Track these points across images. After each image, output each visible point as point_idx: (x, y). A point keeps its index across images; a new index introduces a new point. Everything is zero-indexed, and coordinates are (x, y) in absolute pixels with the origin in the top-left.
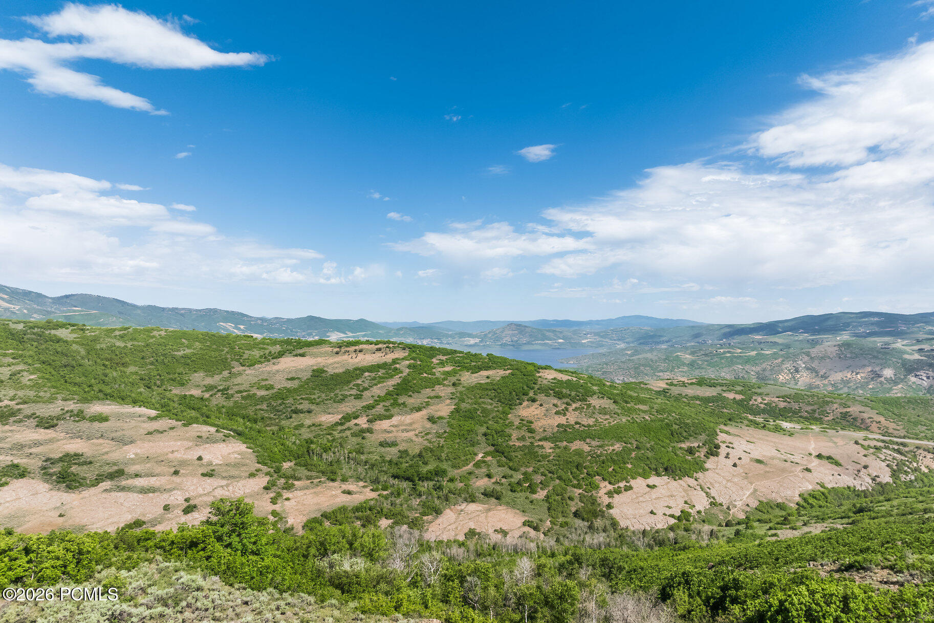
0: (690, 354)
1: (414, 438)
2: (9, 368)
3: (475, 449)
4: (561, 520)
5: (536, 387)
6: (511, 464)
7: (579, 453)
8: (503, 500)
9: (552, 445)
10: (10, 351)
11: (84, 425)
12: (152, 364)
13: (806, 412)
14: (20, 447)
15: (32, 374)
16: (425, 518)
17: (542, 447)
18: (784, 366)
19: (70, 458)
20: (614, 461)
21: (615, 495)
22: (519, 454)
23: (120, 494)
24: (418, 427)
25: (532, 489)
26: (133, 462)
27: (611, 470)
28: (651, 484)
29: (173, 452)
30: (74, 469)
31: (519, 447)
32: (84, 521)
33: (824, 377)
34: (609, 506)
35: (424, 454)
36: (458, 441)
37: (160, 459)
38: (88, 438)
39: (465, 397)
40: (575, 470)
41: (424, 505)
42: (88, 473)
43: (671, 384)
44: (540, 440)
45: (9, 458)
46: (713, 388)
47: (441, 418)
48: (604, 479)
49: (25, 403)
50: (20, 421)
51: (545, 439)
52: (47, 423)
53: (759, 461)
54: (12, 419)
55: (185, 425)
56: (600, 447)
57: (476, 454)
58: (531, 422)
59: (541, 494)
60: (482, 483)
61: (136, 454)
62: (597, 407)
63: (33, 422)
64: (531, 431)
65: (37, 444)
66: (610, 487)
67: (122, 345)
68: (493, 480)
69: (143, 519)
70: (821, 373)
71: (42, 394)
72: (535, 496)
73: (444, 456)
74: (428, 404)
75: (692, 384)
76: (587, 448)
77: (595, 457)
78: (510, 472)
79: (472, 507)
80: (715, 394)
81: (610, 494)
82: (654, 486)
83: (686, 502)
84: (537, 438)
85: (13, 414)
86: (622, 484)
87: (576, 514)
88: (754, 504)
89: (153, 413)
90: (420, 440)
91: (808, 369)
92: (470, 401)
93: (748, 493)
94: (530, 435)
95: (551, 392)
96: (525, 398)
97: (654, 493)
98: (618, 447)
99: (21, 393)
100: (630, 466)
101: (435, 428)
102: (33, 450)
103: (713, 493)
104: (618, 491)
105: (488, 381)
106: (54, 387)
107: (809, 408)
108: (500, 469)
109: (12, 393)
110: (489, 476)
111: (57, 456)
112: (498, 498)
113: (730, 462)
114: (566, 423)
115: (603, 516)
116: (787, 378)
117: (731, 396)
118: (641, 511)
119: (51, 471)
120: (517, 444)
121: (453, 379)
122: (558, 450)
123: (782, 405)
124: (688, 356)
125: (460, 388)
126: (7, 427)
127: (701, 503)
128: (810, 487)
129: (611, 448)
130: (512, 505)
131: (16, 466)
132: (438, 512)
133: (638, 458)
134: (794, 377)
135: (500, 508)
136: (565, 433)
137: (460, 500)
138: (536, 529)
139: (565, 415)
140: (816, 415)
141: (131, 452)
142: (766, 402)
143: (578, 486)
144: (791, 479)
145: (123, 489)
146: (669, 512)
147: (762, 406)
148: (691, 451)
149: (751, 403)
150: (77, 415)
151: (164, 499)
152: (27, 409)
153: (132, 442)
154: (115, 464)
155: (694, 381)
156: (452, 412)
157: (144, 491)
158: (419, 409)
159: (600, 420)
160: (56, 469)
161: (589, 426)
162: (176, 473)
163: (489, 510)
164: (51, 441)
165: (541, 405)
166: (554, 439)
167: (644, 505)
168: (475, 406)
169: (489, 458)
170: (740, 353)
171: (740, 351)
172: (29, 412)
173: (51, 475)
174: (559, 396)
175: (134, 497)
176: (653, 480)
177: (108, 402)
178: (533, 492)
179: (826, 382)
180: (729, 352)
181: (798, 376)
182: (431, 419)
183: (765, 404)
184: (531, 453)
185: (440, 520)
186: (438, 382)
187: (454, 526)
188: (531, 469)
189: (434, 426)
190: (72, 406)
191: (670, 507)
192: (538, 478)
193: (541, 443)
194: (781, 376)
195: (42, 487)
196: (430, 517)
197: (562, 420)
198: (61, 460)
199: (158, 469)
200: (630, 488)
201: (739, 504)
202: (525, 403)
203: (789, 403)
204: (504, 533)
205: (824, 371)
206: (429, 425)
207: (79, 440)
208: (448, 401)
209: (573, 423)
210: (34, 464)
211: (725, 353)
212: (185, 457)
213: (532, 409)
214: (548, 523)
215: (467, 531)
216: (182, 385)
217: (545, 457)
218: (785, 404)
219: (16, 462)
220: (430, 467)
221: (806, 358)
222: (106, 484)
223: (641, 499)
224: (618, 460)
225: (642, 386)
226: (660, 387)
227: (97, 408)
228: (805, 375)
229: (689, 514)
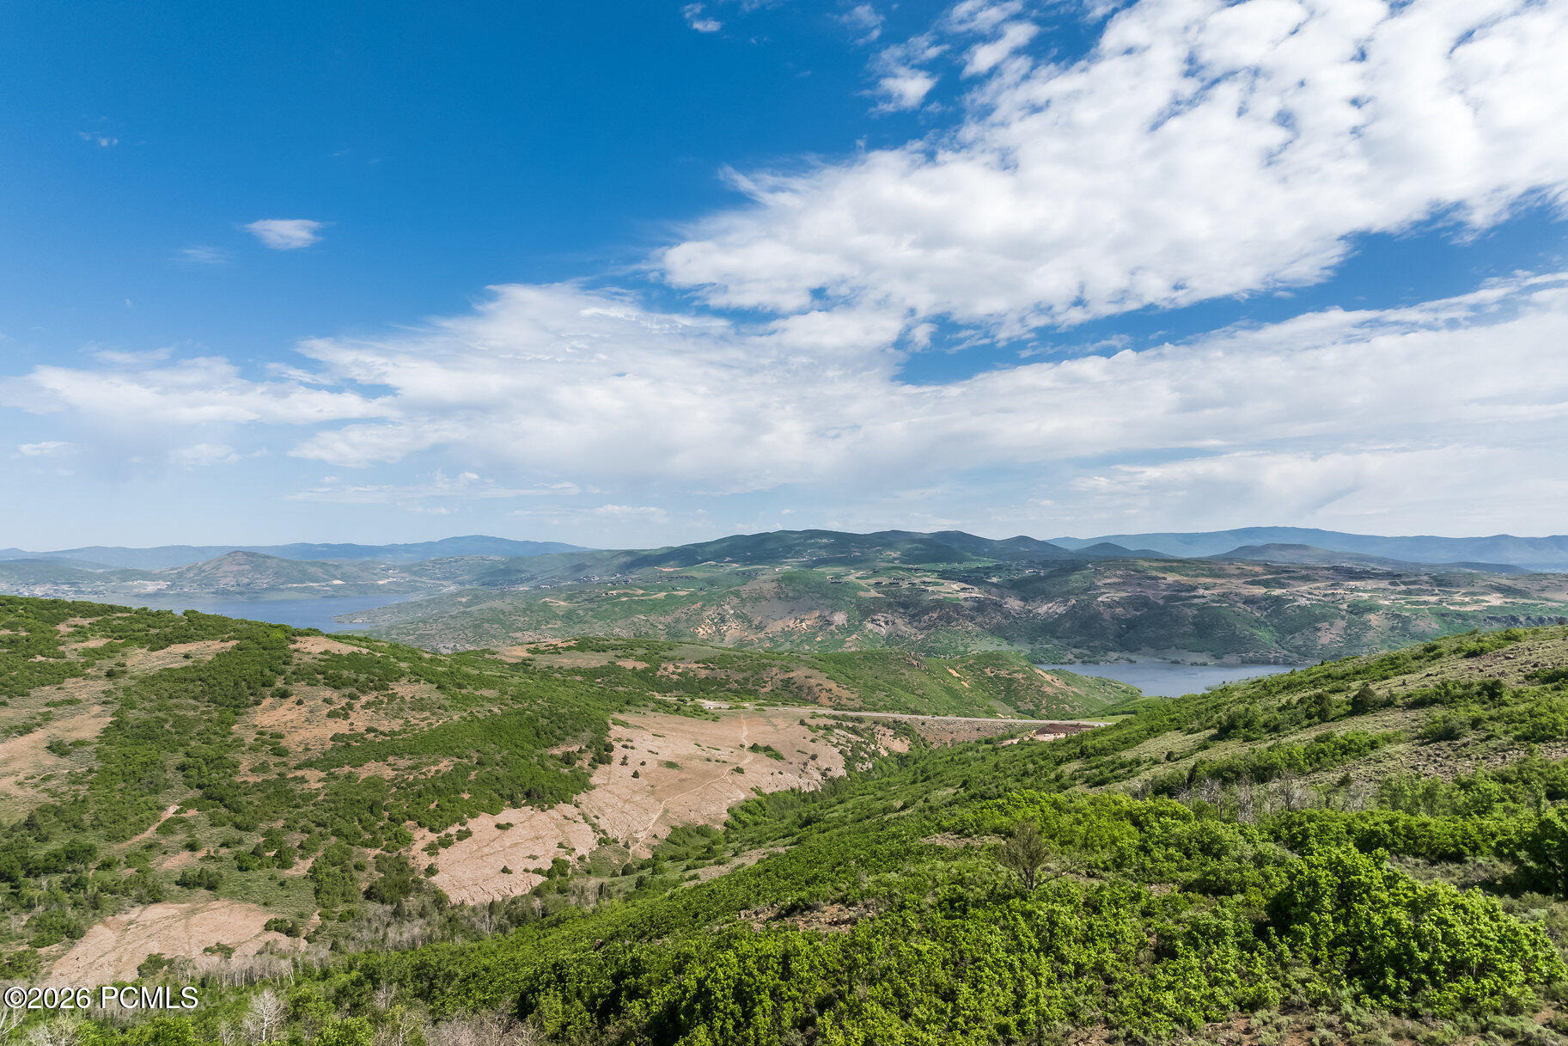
0: (565, 600)
1: (15, 791)
3: (161, 800)
4: (341, 908)
5: (289, 669)
6: (239, 819)
7: (374, 783)
8: (224, 889)
9: (323, 775)
13: (736, 682)
16: (43, 951)
17: (303, 780)
18: (705, 614)
20: (439, 792)
21: (441, 850)
22: (256, 799)
24: (25, 767)
25: (283, 861)
27: (433, 806)
28: (503, 822)
31: (256, 785)
33: (760, 628)
34: (431, 871)
35: (39, 820)
36: (122, 785)
39: (136, 698)
40: (367, 815)
41: (40, 925)
43: (536, 651)
44: (298, 767)
46: (602, 653)
47: (79, 743)
48: (421, 825)
51: (309, 764)
53: (671, 765)
56: (413, 768)
57: (162, 808)
58: (281, 736)
59: (302, 867)
60: (177, 862)
62: (408, 698)
64: (280, 752)
66: (432, 837)
68: (201, 854)
70: (756, 622)
72: (288, 873)
73: (87, 819)
74: (47, 718)
75: (569, 648)
76: (388, 773)
77: (402, 786)
78: (236, 834)
79: (156, 912)
80: (605, 663)
81: (432, 849)
82: (509, 825)
83: (561, 846)
84: (293, 764)
86: (453, 830)
87: (370, 895)
88: (664, 833)
90: (30, 792)
91: (737, 616)
92: (147, 705)
93: (655, 817)
94: (277, 760)
95: (319, 677)
96: (268, 691)
97: (509, 838)
98: (445, 765)
100: (466, 796)
101: (66, 765)
103: (603, 823)
104: (446, 843)
105: (189, 663)
107: (739, 676)
108: (215, 830)
110: (192, 847)
112: (211, 887)
113: (628, 771)
114: (348, 733)
115: (419, 890)
116: (709, 631)
117: (629, 664)
118: (487, 871)
120: (252, 779)
121: (108, 664)
122: (334, 783)
123: (703, 674)
124: (562, 603)
125: (123, 682)
127: (584, 843)
128: (743, 796)
129: (433, 769)
130: (243, 895)
132: (74, 934)
133: (482, 782)
134: (719, 631)
135: (216, 904)
136: (347, 749)
137: (127, 901)
138: (291, 932)
139: (346, 717)
140: (750, 686)
142: (680, 671)
143: (374, 844)
144: (716, 786)
146: (533, 865)
147: (675, 677)
148: (568, 760)
149: (659, 673)
155: (572, 643)
156: (105, 731)
158: (26, 730)
159: (413, 721)
161: (393, 733)
163: (193, 912)
165: (300, 703)
166: (325, 762)
167: (491, 860)
168: (161, 714)
169: (192, 813)
170: (643, 595)
171: (642, 592)
174: (335, 683)
176: (507, 815)
178: (285, 865)
179: (761, 635)
180: (626, 595)
181: (725, 628)
182: (57, 748)
183: (679, 674)
184: (280, 793)
185: (81, 948)
186: (72, 671)
187: (112, 957)
188: (280, 824)
189: (65, 761)
191: (534, 858)
192: (295, 839)
193: (299, 773)
194: (700, 630)
196: (55, 948)
197: (341, 727)
200: (468, 834)
201: (642, 836)
202: (267, 702)
203: (713, 669)
204: (226, 951)
205: (759, 618)
206: (50, 760)
208: (97, 709)
209: (363, 730)
211: (619, 596)
213: (282, 711)
214: (316, 919)
215: (141, 959)
217: (307, 798)
218: (707, 671)
220: (55, 845)
221: (736, 601)
223: (486, 850)
224: (446, 788)
225: (487, 656)
226: (518, 657)
228: (734, 625)
229: (566, 864)
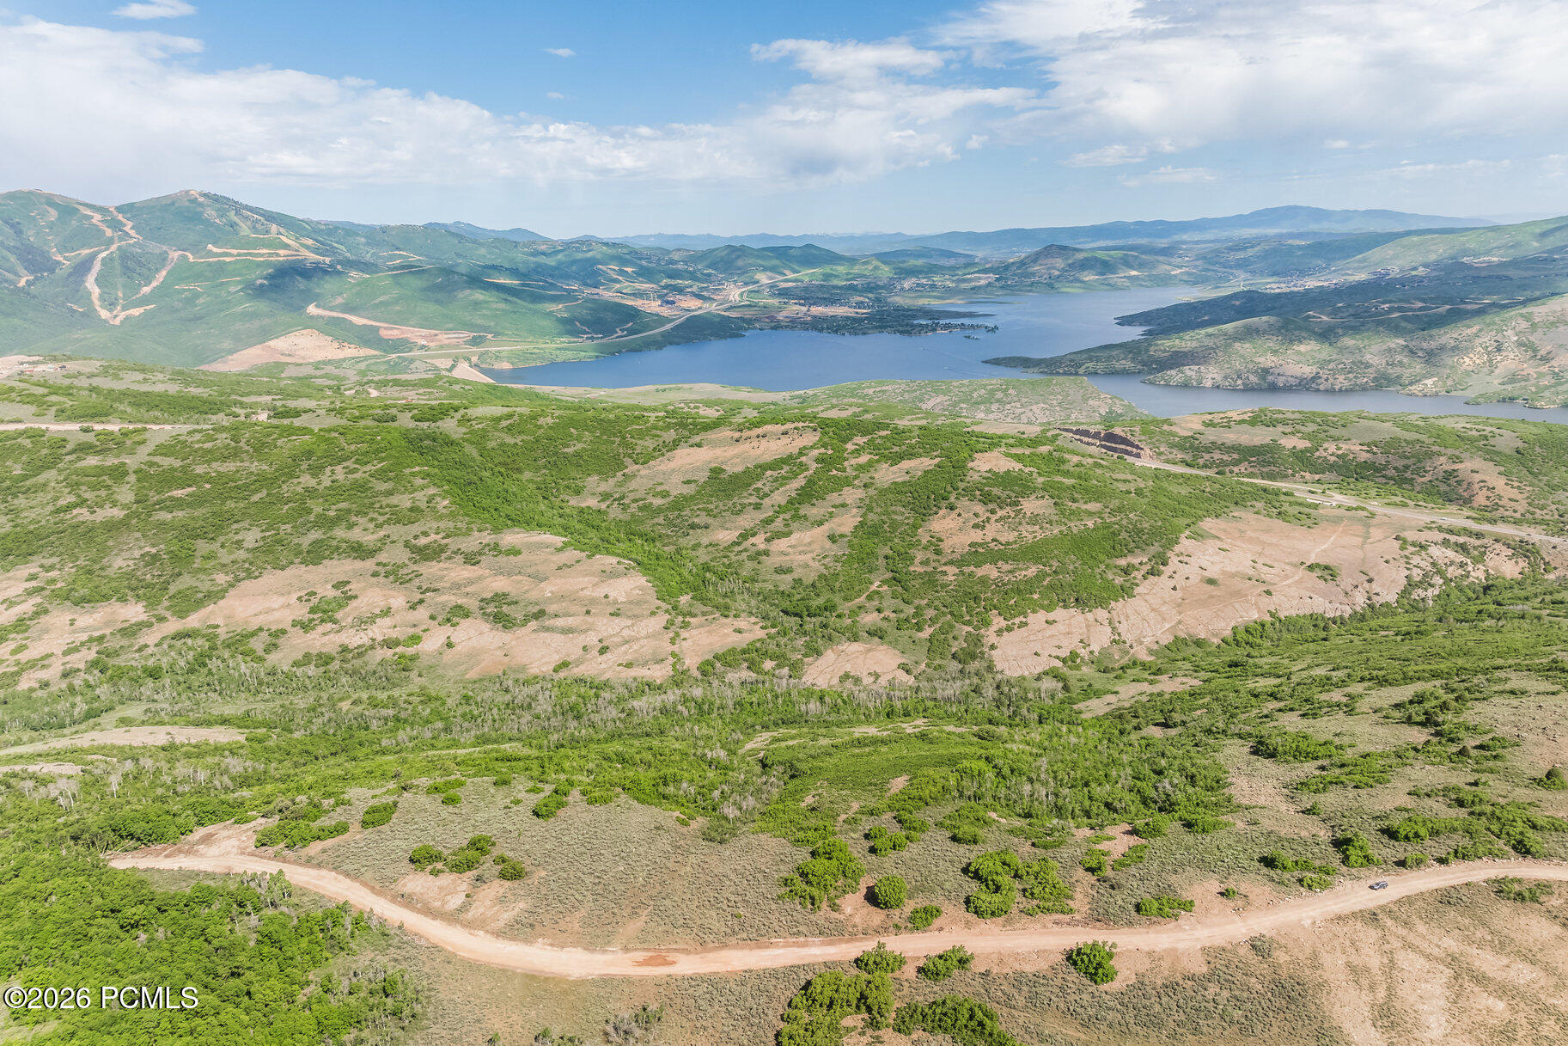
1: (811, 563)
2: (423, 493)
3: (872, 577)
4: (938, 662)
5: (961, 485)
6: (905, 597)
7: (983, 581)
8: (887, 639)
9: (957, 571)
10: (417, 469)
11: (502, 559)
12: (545, 467)
13: (1395, 468)
14: (456, 586)
15: (444, 498)
16: (806, 660)
17: (945, 573)
18: (1478, 341)
19: (500, 598)
20: (1019, 591)
21: (1005, 633)
22: (916, 583)
23: (546, 634)
24: (817, 548)
25: (919, 627)
26: (550, 600)
27: (1012, 602)
28: (1051, 619)
29: (582, 589)
30: (505, 609)
31: (920, 574)
32: (525, 661)
33: (1546, 359)
34: (993, 647)
35: (818, 584)
36: (856, 565)
37: (573, 597)
38: (509, 575)
39: (874, 505)
40: (972, 603)
41: (807, 646)
42: (517, 613)
43: (1210, 424)
44: (945, 564)
45: (452, 597)
47: (842, 536)
48: (1000, 614)
49: (448, 536)
50: (450, 558)
51: (951, 563)
52: (471, 559)
53: (1211, 582)
54: (444, 556)
55: (589, 557)
56: (1010, 572)
57: (871, 583)
58: (941, 541)
59: (927, 632)
60: (870, 619)
61: (552, 592)
62: (1028, 514)
63: (459, 559)
64: (938, 552)
65: (471, 582)
66: (1004, 624)
67: (512, 441)
68: (882, 615)
69: (569, 660)
70: (1543, 352)
71: (459, 525)
72: (921, 635)
73: (837, 585)
74: (831, 515)
75: (1243, 422)
76: (994, 574)
77: (999, 584)
78: (903, 606)
79: (856, 647)
80: (1267, 440)
81: (999, 632)
82: (1055, 621)
83: (1081, 641)
84: (943, 561)
85: (442, 549)
86: (1017, 621)
87: (954, 656)
88: (1166, 640)
89: (558, 540)
90: (817, 564)
91: (1520, 344)
92: (879, 510)
93: (1167, 626)
94: (936, 557)
95: (978, 493)
96: (944, 504)
97: (1052, 630)
98: (1032, 571)
99: (442, 525)
100: (1036, 596)
101: (835, 550)
102: (468, 589)
103: (1122, 628)
104: (1009, 629)
105: (907, 478)
106: (467, 515)
107: (1400, 463)
108: (893, 601)
109: (435, 525)
110: (879, 611)
111: (489, 595)
112: (881, 638)
114: (980, 541)
115: (982, 658)
116: (1478, 361)
117: (1289, 443)
118: (1026, 652)
119: (489, 611)
120: (920, 569)
121: (865, 478)
122: (961, 578)
123: (1364, 456)
125: (872, 492)
126: (441, 565)
127: (1100, 640)
128: (1255, 616)
129: (1024, 573)
130: (894, 644)
131: (460, 607)
132: (819, 653)
133: (1051, 587)
134: (1490, 361)
135: (881, 648)
136: (978, 554)
137: (844, 639)
138: (908, 672)
139: (983, 527)
140: (1408, 475)
141: (548, 589)
142: (1340, 452)
143: (968, 623)
144: (1237, 606)
145: (547, 629)
146: (1056, 652)
147: (1333, 459)
148: (1126, 571)
149: (1317, 454)
150: (495, 549)
151: (581, 640)
152: (453, 544)
153: (546, 579)
154: (536, 604)
155: (1246, 417)
156: (856, 527)
157: (567, 631)
158: (820, 523)
159: (1025, 534)
160: (491, 609)
161: (1008, 543)
162: (588, 612)
163: (870, 650)
164: (480, 578)
165: (959, 515)
166: (959, 563)
167: (1031, 645)
168: (884, 517)
169: (885, 588)
170: (1420, 309)
171: (1420, 304)
172: (453, 547)
173: (489, 615)
174: (986, 499)
175: (559, 638)
176: (1059, 613)
177: (517, 530)
178: (920, 629)
179: (1544, 369)
180: (1399, 309)
181: (1499, 358)
182: (832, 538)
183: (1338, 456)
184: (931, 581)
185: (821, 661)
186: (848, 482)
187: (831, 669)
188: (926, 601)
189: (834, 547)
190: (487, 538)
191: (1059, 647)
192: (931, 613)
193: (944, 568)
194: (1466, 359)
195: (485, 627)
196: (811, 659)
197: (976, 536)
198: (492, 600)
199: (574, 608)
200: (1026, 624)
201: (1147, 641)
202: (942, 512)
203: (1374, 454)
204: (877, 676)
205: (1549, 348)
206: (828, 544)
207: (501, 577)
208: (855, 511)
209: (989, 539)
210: (472, 604)
211: (1391, 310)
212: (594, 594)
213: (948, 520)
214: (923, 666)
215: (842, 673)
216: (578, 492)
217: (944, 586)
218: (1368, 455)
219: (459, 602)
220: (820, 601)
221: (1524, 325)
222: (533, 624)
223: (1032, 638)
224: (1022, 590)
226: (1191, 430)
227: (511, 538)
228: (1511, 355)
229: (1077, 655)
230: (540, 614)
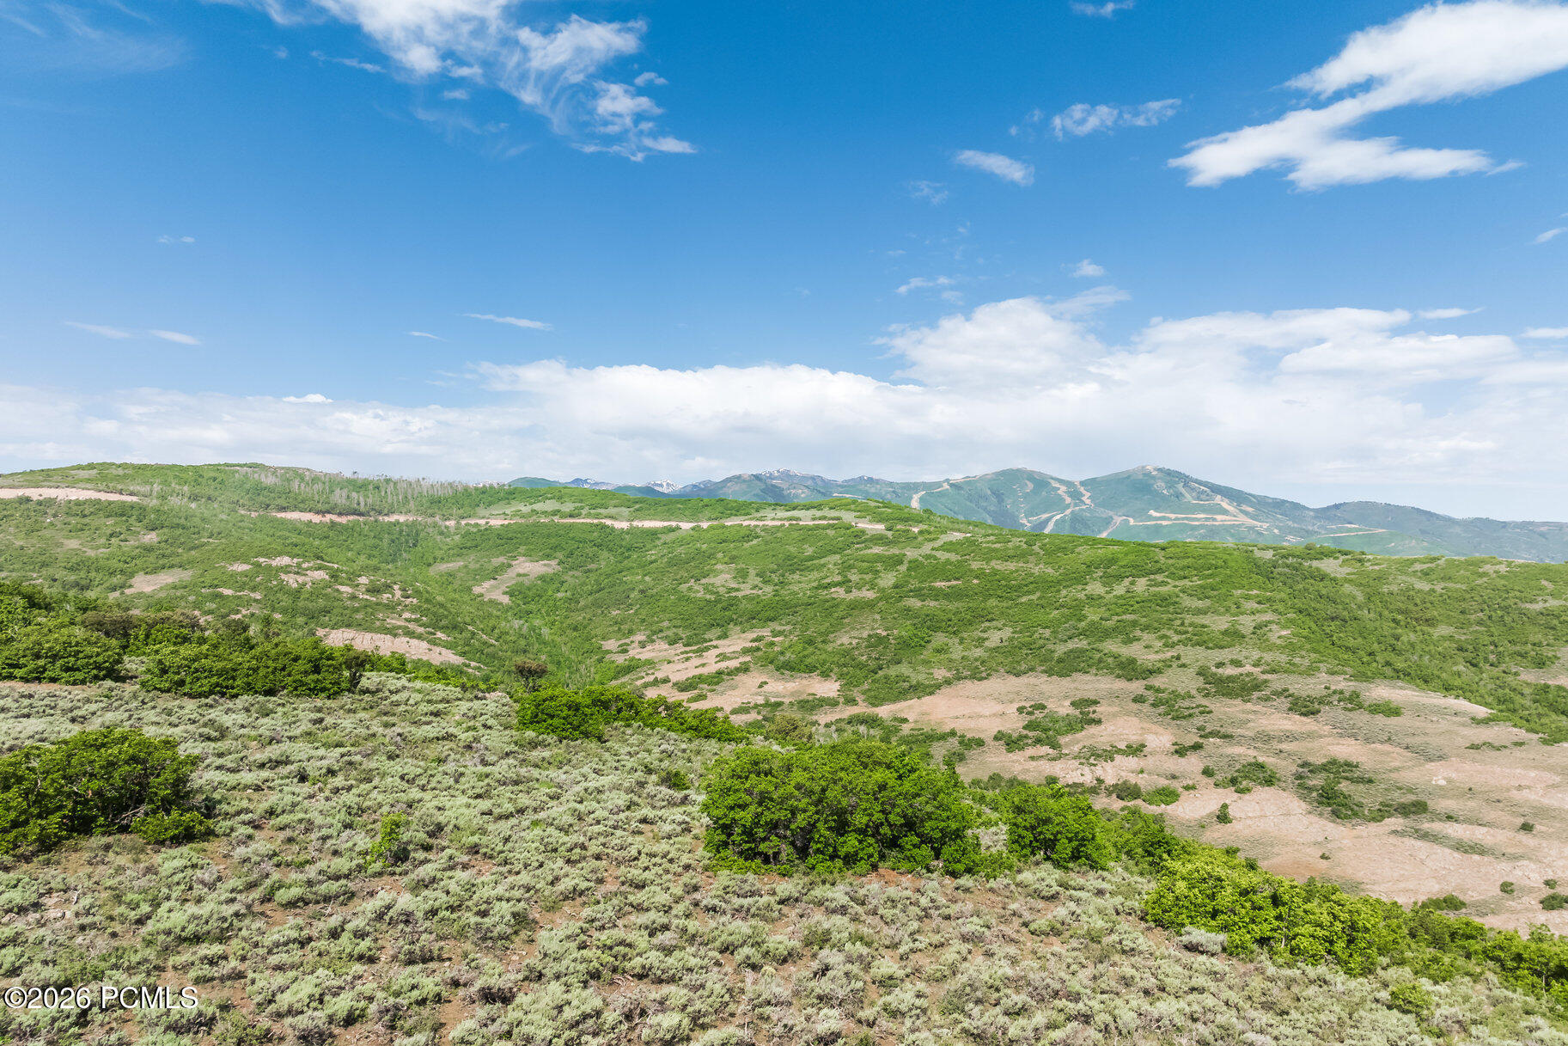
2: (1253, 617)
10: (1255, 592)
11: (1361, 718)
12: (1480, 623)
14: (1265, 738)
15: (1284, 627)
19: (1339, 769)
23: (1419, 843)
26: (1443, 792)
29: (1520, 788)
30: (1344, 787)
32: (1360, 876)
37: (1495, 796)
38: (1367, 740)
42: (1367, 798)
45: (1252, 752)
49: (1273, 671)
50: (1267, 699)
52: (1305, 707)
54: (1256, 694)
55: (1545, 742)
61: (1449, 781)
63: (1285, 703)
65: (1290, 737)
67: (1426, 587)
69: (1461, 898)
71: (1297, 660)
85: (1257, 687)
89: (1482, 711)
99: (1268, 657)
102: (1284, 746)
106: (1315, 651)
109: (1256, 654)
111: (1319, 760)
119: (1311, 783)
126: (1249, 706)
131: (1261, 766)
141: (1438, 775)
145: (1424, 836)
150: (1350, 700)
151: (1502, 871)
152: (1276, 682)
153: (1441, 758)
154: (1410, 791)
157: (1461, 847)
160: (1317, 781)
162: (1527, 827)
164: (1310, 736)
172: (1278, 686)
173: (1310, 789)
175: (1443, 857)
177: (1400, 684)
190: (1341, 684)
195: (1298, 806)
198: (1324, 768)
199: (1491, 814)
207: (1352, 741)
210: (1286, 768)
212: (1546, 801)
216: (1541, 664)
219: (1261, 759)
222: (1396, 822)
227: (1381, 692)
230: (1416, 808)
